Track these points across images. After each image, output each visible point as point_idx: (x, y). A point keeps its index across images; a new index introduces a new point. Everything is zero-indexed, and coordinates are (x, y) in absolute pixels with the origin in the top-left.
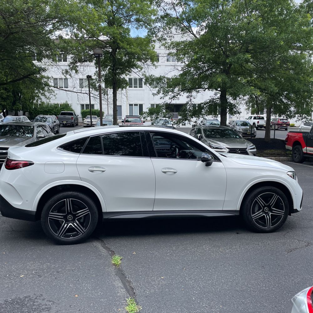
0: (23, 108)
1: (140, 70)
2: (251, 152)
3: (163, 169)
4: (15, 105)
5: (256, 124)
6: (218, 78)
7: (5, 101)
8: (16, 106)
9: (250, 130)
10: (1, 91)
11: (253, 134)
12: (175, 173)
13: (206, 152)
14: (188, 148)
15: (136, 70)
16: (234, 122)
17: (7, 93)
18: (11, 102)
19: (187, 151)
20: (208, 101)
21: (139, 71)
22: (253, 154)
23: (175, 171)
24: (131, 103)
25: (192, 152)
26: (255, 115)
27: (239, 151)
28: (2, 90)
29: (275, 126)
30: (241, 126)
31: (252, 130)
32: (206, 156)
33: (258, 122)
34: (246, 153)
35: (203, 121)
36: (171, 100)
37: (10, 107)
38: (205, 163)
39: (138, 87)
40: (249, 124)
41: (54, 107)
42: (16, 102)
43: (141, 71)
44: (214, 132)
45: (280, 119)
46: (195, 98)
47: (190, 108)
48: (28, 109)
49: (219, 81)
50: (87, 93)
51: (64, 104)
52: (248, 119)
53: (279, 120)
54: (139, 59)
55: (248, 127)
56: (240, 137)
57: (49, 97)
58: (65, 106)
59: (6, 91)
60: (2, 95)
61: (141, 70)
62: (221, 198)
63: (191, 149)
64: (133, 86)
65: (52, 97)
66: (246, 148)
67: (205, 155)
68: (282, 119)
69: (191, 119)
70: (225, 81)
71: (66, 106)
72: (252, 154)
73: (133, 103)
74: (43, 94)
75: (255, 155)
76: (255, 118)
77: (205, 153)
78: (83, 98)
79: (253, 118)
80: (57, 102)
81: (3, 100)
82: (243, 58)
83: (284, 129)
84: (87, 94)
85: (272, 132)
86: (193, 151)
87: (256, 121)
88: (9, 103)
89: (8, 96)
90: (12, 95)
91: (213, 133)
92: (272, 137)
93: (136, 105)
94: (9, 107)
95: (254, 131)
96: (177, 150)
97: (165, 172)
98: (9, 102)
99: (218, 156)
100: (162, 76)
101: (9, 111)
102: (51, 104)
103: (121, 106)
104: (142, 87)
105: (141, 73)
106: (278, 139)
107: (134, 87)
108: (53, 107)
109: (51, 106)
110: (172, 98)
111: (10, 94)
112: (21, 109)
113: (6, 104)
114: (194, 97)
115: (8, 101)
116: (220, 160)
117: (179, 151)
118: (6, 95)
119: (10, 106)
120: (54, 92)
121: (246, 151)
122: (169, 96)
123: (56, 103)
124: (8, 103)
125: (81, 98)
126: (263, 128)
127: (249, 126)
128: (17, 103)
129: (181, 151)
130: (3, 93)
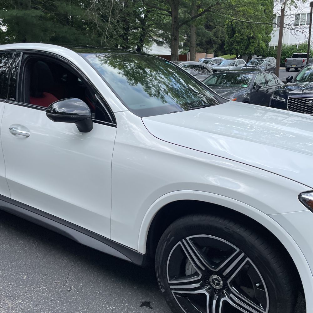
4: (248, 49)
7: (238, 45)
10: (236, 34)
18: (244, 46)
23: (27, 133)
51: (302, 45)
60: (236, 39)
89: (242, 39)
97: (14, 134)
98: (242, 45)
102: (287, 45)
108: (289, 48)
109: (286, 48)
113: (239, 48)
115: (242, 44)
118: (241, 39)
123: (294, 44)
130: (238, 37)
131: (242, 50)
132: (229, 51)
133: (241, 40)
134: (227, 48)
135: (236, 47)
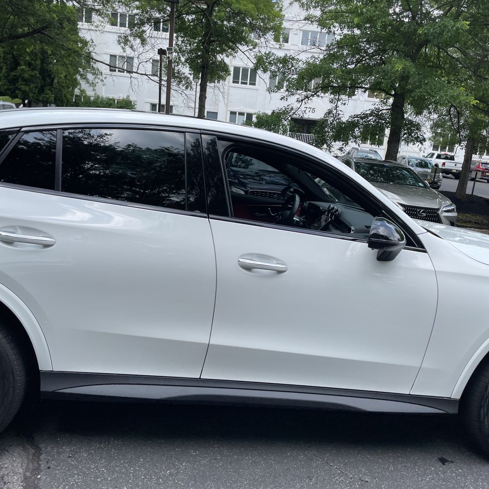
0: (55, 99)
1: (252, 47)
2: (446, 217)
3: (243, 256)
4: (43, 93)
5: (440, 166)
6: (396, 63)
7: (27, 85)
8: (44, 95)
9: (431, 176)
10: (22, 67)
11: (436, 183)
12: (280, 272)
13: (384, 216)
14: (324, 199)
15: (246, 46)
16: (404, 158)
17: (30, 71)
18: (36, 87)
19: (324, 205)
20: (368, 112)
21: (251, 50)
22: (450, 222)
23: (280, 266)
24: (234, 110)
25: (337, 210)
26: (439, 152)
27: (423, 212)
28: (23, 65)
29: (477, 173)
30: (417, 166)
31: (435, 175)
32: (382, 231)
33: (444, 164)
34: (437, 220)
35: (352, 153)
36: (300, 103)
37: (35, 95)
38: (376, 251)
39: (248, 83)
40: (430, 164)
41: (107, 104)
42: (45, 88)
43: (254, 50)
44: (374, 170)
45: (482, 163)
46: (344, 104)
47: (333, 121)
48: (64, 103)
49: (397, 71)
50: (147, 73)
51: (123, 100)
52: (426, 157)
53: (479, 164)
54: (253, 28)
55: (429, 171)
56: (425, 186)
57: (93, 83)
58: (124, 104)
59: (30, 67)
60: (21, 74)
61: (254, 48)
62: (411, 360)
63: (334, 202)
64: (240, 81)
65: (97, 82)
66: (438, 209)
67: (382, 228)
68: (485, 163)
69: (333, 143)
70: (409, 72)
71: (127, 104)
72: (448, 222)
73: (237, 109)
74: (84, 77)
75: (452, 224)
76: (439, 157)
77: (380, 220)
78: (141, 83)
79: (435, 156)
80: (112, 96)
81: (24, 83)
82: (452, 28)
83: (486, 181)
84: (147, 75)
85: (470, 184)
86: (338, 207)
87: (440, 162)
88: (34, 89)
89: (32, 76)
90: (38, 75)
91: (372, 172)
92: (469, 191)
93: (241, 114)
94: (32, 95)
95: (438, 177)
96: (298, 198)
97: (248, 268)
98: (33, 87)
99: (416, 232)
100: (289, 55)
101: (32, 103)
102: (102, 98)
103: (217, 113)
104: (254, 84)
105: (253, 54)
106: (479, 196)
107: (242, 83)
108: (105, 102)
109: (101, 102)
110: (302, 101)
111: (36, 74)
112: (53, 100)
113: (27, 89)
114: (344, 102)
115: (32, 85)
116: (423, 247)
117: (302, 201)
118: (30, 75)
119: (34, 93)
120: (102, 74)
121: (438, 214)
122: (297, 96)
123: (111, 98)
124: (32, 89)
125: (136, 83)
126: (450, 175)
127: (429, 168)
128: (45, 90)
129: (306, 204)
130: (25, 72)
131: (33, 93)
132: (10, 92)
133: (30, 78)
134: (5, 87)
135: (23, 88)
